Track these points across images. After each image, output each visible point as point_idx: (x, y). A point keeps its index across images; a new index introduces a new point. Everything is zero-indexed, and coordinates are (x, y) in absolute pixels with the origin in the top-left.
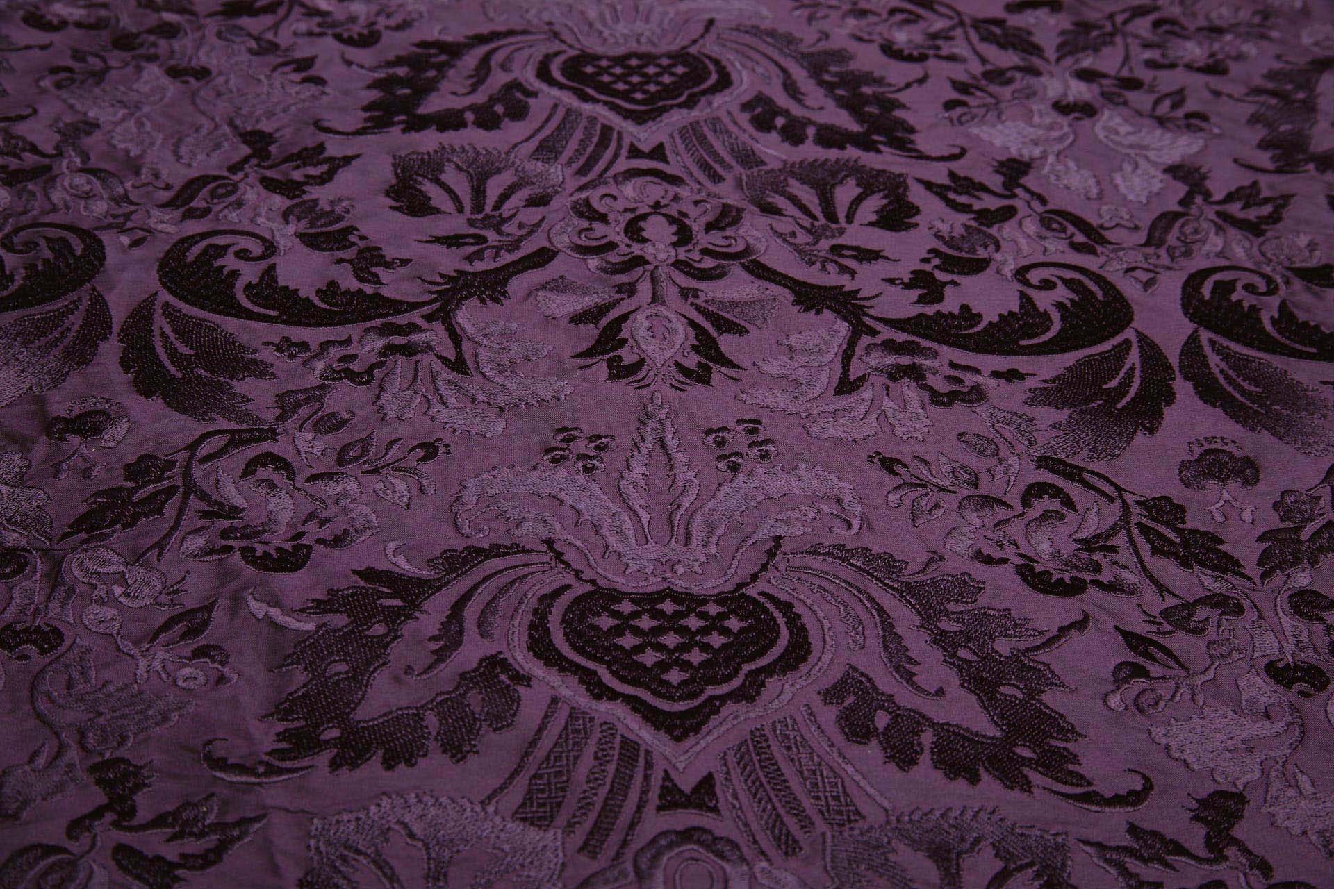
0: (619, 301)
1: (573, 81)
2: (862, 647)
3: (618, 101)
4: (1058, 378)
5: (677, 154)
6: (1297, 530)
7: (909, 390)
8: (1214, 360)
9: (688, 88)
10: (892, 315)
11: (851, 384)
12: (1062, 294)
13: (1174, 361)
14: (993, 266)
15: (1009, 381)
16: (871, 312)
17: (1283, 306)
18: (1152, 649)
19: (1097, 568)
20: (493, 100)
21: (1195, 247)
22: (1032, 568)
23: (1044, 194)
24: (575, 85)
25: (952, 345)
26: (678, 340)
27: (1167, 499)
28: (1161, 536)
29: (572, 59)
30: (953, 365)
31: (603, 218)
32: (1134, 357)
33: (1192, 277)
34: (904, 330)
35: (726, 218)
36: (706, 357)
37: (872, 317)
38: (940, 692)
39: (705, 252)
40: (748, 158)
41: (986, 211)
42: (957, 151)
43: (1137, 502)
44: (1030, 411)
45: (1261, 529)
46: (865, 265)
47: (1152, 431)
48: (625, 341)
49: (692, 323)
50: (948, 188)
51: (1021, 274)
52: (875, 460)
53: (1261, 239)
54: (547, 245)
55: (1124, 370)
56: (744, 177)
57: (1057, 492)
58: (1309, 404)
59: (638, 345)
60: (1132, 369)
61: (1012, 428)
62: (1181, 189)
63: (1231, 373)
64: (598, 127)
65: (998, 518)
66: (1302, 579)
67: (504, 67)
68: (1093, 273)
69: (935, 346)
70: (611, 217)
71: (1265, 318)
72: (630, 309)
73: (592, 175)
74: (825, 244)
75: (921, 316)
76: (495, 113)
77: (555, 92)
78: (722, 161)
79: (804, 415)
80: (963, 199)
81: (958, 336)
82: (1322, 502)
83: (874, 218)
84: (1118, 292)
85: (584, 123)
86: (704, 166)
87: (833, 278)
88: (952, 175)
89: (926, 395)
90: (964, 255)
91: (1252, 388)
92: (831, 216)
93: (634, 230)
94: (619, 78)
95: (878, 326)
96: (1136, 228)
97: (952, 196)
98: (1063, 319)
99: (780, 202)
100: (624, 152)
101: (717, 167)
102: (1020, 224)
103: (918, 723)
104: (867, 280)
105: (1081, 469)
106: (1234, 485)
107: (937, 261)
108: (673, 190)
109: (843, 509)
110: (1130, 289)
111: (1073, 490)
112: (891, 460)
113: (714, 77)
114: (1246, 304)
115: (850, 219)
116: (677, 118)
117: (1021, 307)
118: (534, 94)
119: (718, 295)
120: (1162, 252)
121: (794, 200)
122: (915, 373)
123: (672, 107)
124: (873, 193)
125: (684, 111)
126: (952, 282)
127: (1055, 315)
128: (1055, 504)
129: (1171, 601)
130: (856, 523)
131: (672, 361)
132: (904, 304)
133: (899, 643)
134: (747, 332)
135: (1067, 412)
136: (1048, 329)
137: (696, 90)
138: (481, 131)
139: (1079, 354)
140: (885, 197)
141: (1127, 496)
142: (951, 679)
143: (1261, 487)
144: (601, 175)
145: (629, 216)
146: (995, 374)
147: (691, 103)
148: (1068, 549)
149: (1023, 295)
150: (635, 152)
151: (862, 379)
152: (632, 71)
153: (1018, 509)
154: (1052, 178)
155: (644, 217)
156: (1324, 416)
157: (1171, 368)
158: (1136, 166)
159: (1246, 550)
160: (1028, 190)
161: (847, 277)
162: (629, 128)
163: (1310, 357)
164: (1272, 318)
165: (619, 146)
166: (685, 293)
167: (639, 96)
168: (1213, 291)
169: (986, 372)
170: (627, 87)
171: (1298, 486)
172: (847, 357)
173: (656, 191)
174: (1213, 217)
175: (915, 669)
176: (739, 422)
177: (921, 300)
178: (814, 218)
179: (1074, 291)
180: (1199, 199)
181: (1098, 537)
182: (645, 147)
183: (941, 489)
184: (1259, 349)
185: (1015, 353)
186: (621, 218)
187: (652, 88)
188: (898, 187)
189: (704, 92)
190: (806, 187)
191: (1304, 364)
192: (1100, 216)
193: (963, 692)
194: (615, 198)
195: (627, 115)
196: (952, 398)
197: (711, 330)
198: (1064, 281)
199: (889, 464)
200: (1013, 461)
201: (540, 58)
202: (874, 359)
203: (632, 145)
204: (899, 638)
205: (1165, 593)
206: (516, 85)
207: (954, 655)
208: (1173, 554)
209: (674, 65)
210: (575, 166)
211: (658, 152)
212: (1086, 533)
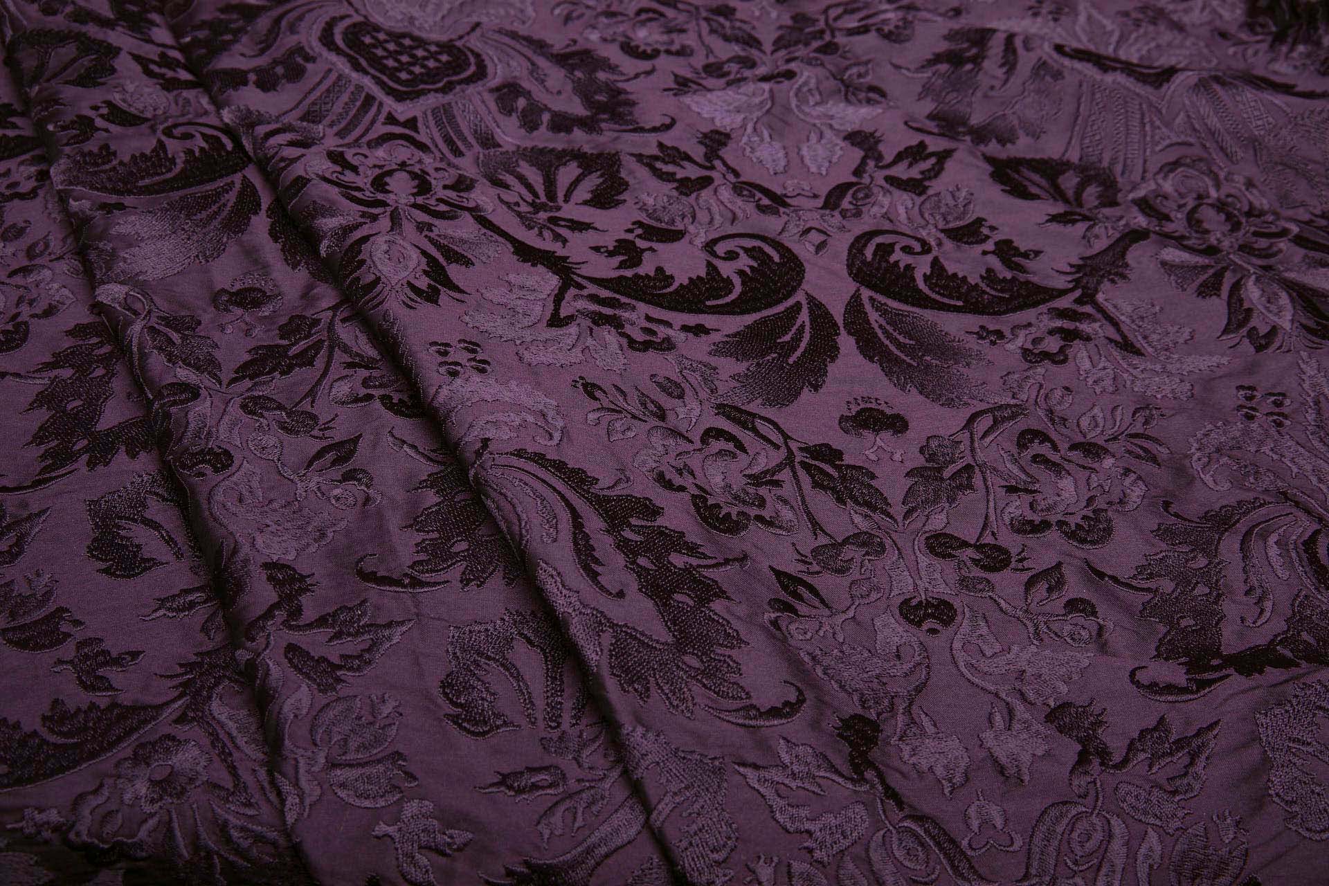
0: (361, 224)
1: (350, 48)
2: (555, 540)
3: (385, 78)
4: (738, 333)
5: (427, 127)
6: (940, 470)
7: (609, 336)
8: (873, 316)
9: (448, 75)
10: (597, 275)
11: (562, 320)
12: (744, 262)
13: (840, 320)
14: (687, 237)
15: (696, 335)
16: (578, 271)
17: (936, 263)
18: (802, 590)
19: (762, 503)
20: (276, 62)
21: (864, 209)
22: (706, 500)
23: (737, 168)
24: (352, 53)
25: (649, 302)
26: (412, 264)
27: (827, 446)
28: (821, 471)
29: (354, 25)
30: (648, 318)
31: (355, 169)
32: (804, 317)
33: (858, 239)
34: (606, 288)
35: (462, 185)
36: (435, 281)
37: (579, 275)
38: (621, 594)
39: (440, 200)
40: (488, 141)
41: (687, 179)
42: (668, 121)
43: (801, 449)
44: (714, 361)
45: (909, 465)
46: (577, 234)
47: (816, 387)
48: (363, 262)
49: (424, 253)
50: (656, 158)
51: (709, 246)
52: (579, 385)
53: (923, 198)
54: (303, 174)
55: (796, 327)
56: (481, 156)
57: (730, 438)
58: (956, 354)
59: (376, 266)
60: (803, 326)
61: (697, 375)
62: (858, 154)
63: (888, 327)
64: (363, 95)
65: (680, 450)
66: (938, 522)
67: (292, 29)
68: (773, 241)
69: (634, 302)
70: (361, 169)
71: (919, 277)
72: (371, 232)
73: (350, 139)
74: (543, 215)
75: (621, 277)
76: (275, 74)
77: (333, 57)
78: (464, 140)
79: (518, 342)
80: (670, 168)
81: (652, 294)
82: (962, 447)
83: (588, 196)
84: (793, 254)
85: (352, 88)
86: (449, 141)
87: (547, 244)
88: (661, 145)
89: (624, 341)
90: (663, 226)
91: (907, 341)
92: (551, 196)
93: (379, 183)
94: (391, 54)
95: (584, 282)
96: (815, 196)
97: (659, 165)
98: (743, 283)
99: (510, 179)
100: (382, 118)
101: (459, 143)
102: (715, 191)
103: (600, 623)
104: (577, 248)
105: (754, 415)
106: (886, 435)
107: (640, 231)
108: (419, 154)
109: (547, 422)
110: (804, 250)
111: (745, 436)
112: (594, 385)
113: (473, 69)
114: (902, 265)
115: (567, 198)
116: (432, 100)
117: (708, 274)
118: (312, 59)
119: (450, 232)
120: (836, 213)
121: (522, 179)
122: (616, 323)
123: (429, 91)
124: (590, 173)
125: (440, 95)
126: (651, 249)
127: (737, 281)
128: (730, 446)
129: (823, 540)
130: (557, 435)
131: (404, 282)
132: (606, 268)
133: (587, 542)
134: (473, 264)
135: (745, 364)
136: (731, 292)
137: (455, 78)
138: (258, 90)
139: (756, 316)
140: (601, 176)
141: (791, 443)
142: (632, 583)
143: (910, 434)
144: (357, 140)
145: (377, 171)
146: (685, 328)
147: (446, 90)
148: (738, 483)
149: (709, 264)
150: (391, 119)
151: (570, 319)
152: (403, 50)
153: (698, 445)
154: (748, 150)
155: (390, 173)
156: (968, 364)
157: (835, 324)
158: (821, 136)
159: (894, 486)
160: (725, 164)
161: (559, 244)
162: (390, 103)
163: (957, 309)
164: (925, 275)
165: (379, 111)
166: (420, 227)
167: (404, 76)
168: (875, 254)
169: (677, 326)
170: (396, 65)
171: (942, 432)
172: (558, 299)
173: (403, 152)
174: (883, 183)
175: (599, 569)
176: (460, 341)
177: (622, 265)
178: (536, 195)
179: (753, 258)
180: (871, 164)
181: (765, 473)
182: (402, 119)
183: (634, 417)
184: (913, 305)
185: (703, 312)
186: (369, 172)
187: (417, 70)
188: (612, 166)
189: (460, 82)
190: (534, 169)
191: (952, 316)
192: (785, 188)
193: (641, 597)
194: (366, 157)
195: (390, 92)
196: (646, 346)
197: (441, 260)
198: (746, 250)
199: (590, 389)
200: (695, 405)
201: (328, 19)
202: (581, 304)
203: (390, 113)
204: (587, 537)
205: (818, 531)
206: (299, 50)
207: (634, 562)
208: (830, 489)
209: (440, 53)
210: (336, 129)
211: (412, 123)
212: (756, 470)
